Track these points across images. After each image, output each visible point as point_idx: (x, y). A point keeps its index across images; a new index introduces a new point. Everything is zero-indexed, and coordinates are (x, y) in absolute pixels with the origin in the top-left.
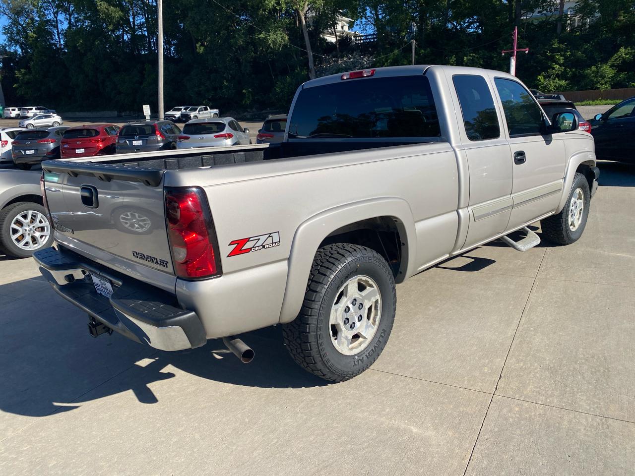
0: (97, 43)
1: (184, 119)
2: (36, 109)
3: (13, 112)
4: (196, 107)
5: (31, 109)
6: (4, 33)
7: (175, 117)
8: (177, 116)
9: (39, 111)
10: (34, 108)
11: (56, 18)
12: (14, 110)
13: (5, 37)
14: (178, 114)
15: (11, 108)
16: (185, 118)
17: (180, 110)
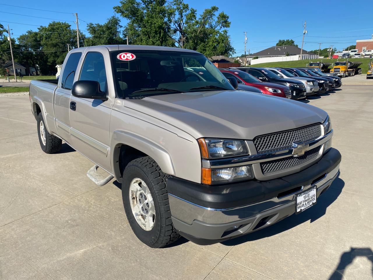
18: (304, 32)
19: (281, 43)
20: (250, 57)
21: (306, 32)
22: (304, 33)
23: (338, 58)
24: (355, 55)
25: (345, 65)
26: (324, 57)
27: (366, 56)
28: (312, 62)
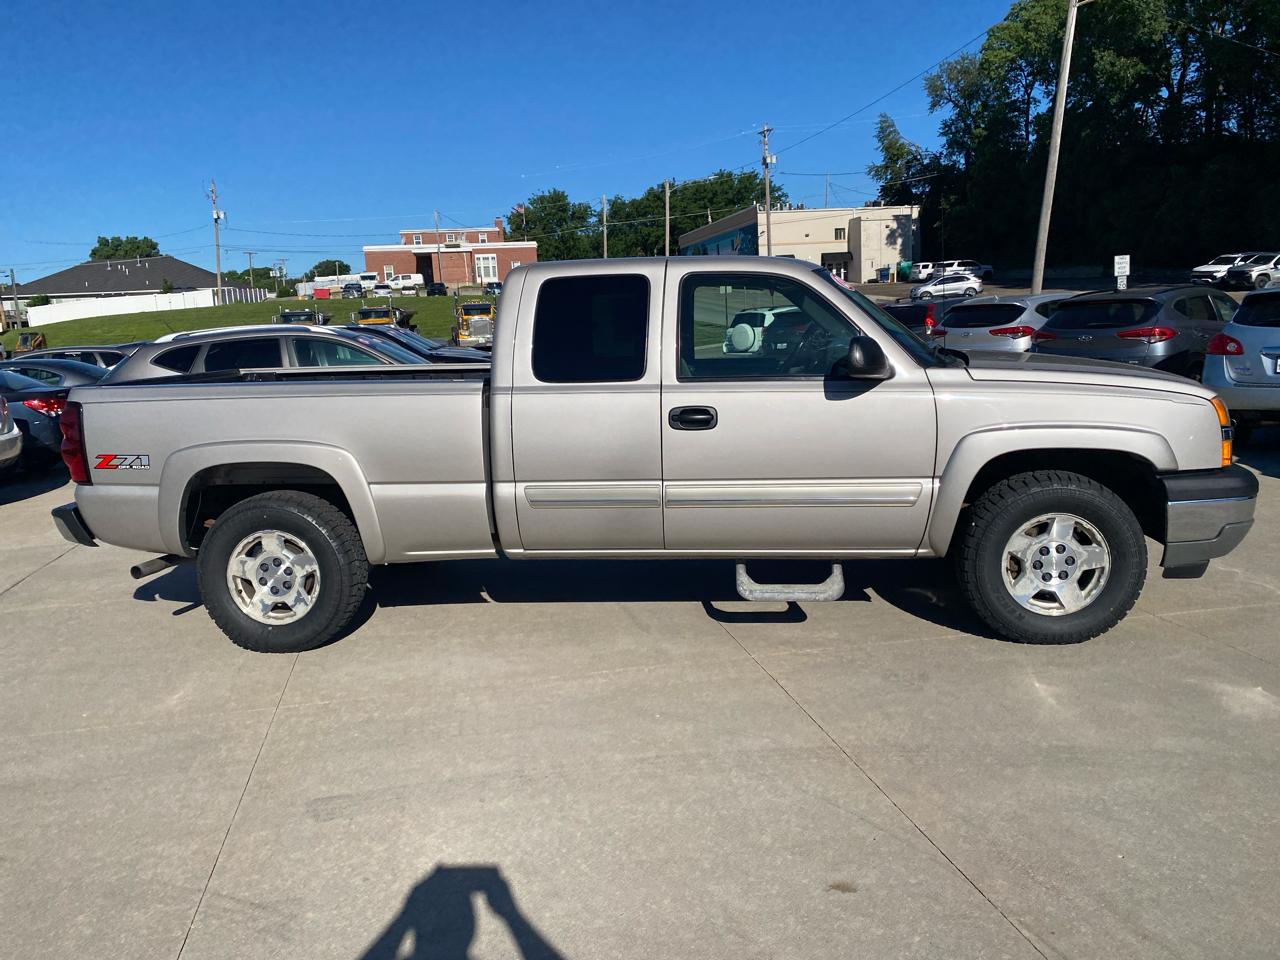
0: (1083, 134)
1: (1233, 282)
2: (959, 265)
3: (923, 271)
4: (1272, 254)
5: (951, 265)
6: (943, 134)
7: (1214, 278)
8: (1219, 275)
9: (963, 268)
10: (956, 263)
11: (1029, 95)
12: (925, 267)
13: (944, 140)
14: (1221, 271)
15: (921, 264)
16: (1238, 279)
17: (1231, 261)
18: (215, 216)
19: (108, 250)
20: (19, 299)
21: (222, 216)
22: (216, 220)
23: (331, 297)
24: (377, 287)
25: (388, 317)
26: (278, 297)
27: (407, 292)
28: (287, 311)
